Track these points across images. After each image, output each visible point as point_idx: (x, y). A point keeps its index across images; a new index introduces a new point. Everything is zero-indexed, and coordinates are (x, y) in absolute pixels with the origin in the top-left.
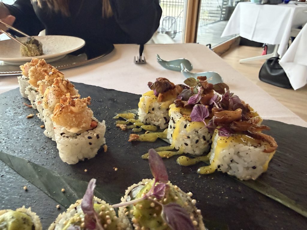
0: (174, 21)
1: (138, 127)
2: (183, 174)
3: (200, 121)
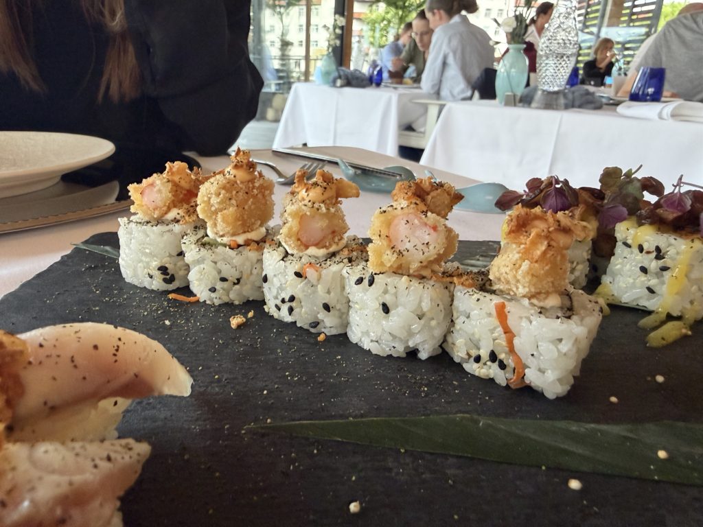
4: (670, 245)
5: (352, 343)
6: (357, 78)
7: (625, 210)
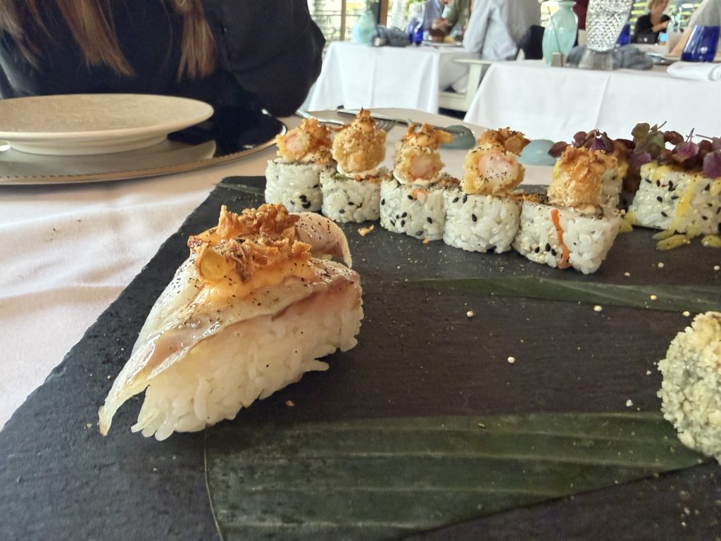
4: (680, 180)
5: (445, 244)
6: (397, 37)
7: (649, 156)
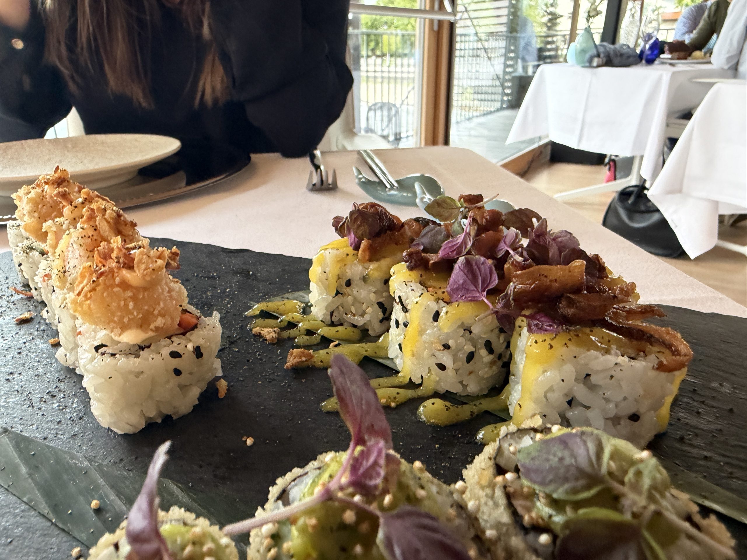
0: (393, 112)
1: (310, 333)
2: (437, 446)
3: (474, 300)
